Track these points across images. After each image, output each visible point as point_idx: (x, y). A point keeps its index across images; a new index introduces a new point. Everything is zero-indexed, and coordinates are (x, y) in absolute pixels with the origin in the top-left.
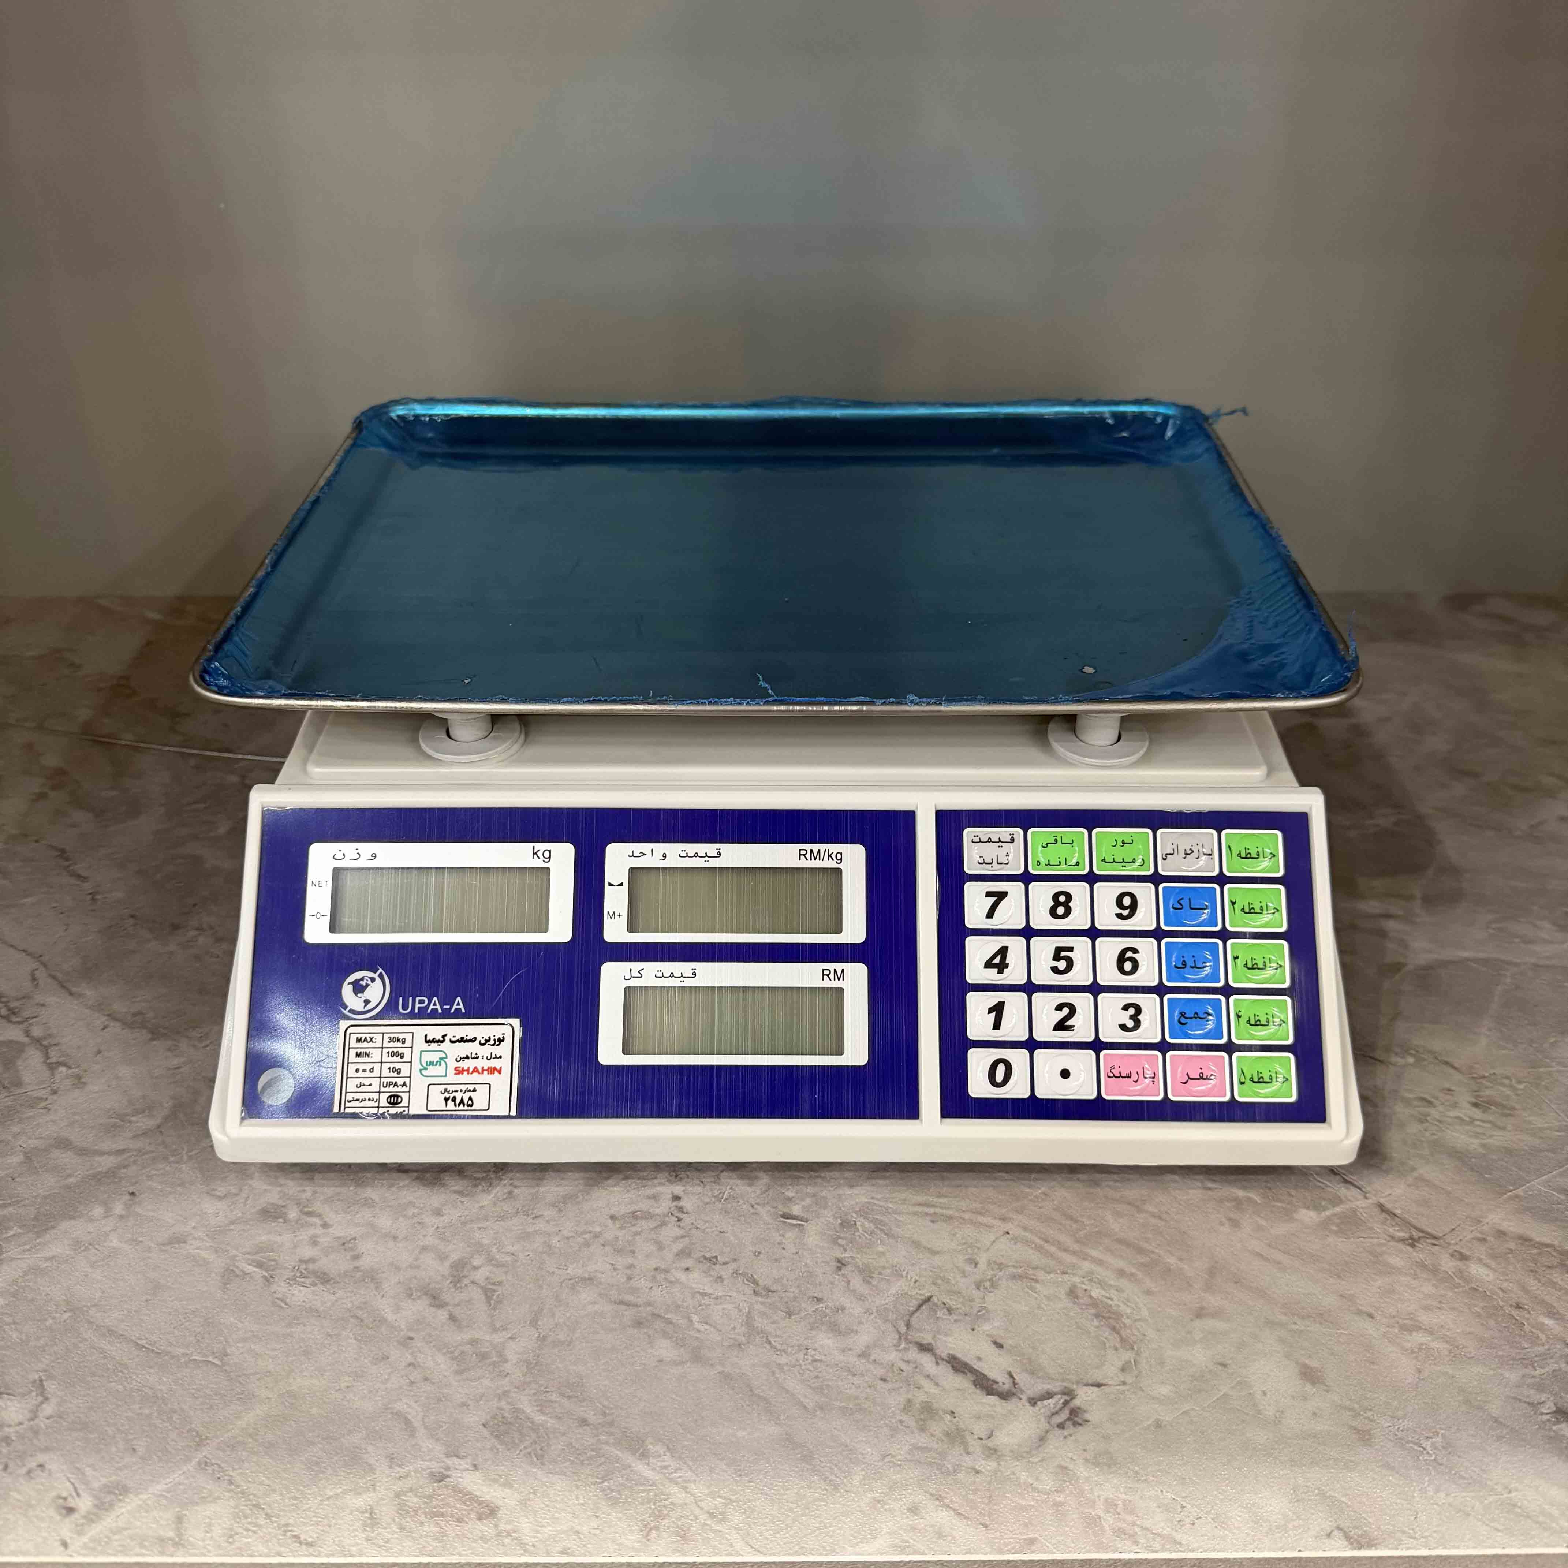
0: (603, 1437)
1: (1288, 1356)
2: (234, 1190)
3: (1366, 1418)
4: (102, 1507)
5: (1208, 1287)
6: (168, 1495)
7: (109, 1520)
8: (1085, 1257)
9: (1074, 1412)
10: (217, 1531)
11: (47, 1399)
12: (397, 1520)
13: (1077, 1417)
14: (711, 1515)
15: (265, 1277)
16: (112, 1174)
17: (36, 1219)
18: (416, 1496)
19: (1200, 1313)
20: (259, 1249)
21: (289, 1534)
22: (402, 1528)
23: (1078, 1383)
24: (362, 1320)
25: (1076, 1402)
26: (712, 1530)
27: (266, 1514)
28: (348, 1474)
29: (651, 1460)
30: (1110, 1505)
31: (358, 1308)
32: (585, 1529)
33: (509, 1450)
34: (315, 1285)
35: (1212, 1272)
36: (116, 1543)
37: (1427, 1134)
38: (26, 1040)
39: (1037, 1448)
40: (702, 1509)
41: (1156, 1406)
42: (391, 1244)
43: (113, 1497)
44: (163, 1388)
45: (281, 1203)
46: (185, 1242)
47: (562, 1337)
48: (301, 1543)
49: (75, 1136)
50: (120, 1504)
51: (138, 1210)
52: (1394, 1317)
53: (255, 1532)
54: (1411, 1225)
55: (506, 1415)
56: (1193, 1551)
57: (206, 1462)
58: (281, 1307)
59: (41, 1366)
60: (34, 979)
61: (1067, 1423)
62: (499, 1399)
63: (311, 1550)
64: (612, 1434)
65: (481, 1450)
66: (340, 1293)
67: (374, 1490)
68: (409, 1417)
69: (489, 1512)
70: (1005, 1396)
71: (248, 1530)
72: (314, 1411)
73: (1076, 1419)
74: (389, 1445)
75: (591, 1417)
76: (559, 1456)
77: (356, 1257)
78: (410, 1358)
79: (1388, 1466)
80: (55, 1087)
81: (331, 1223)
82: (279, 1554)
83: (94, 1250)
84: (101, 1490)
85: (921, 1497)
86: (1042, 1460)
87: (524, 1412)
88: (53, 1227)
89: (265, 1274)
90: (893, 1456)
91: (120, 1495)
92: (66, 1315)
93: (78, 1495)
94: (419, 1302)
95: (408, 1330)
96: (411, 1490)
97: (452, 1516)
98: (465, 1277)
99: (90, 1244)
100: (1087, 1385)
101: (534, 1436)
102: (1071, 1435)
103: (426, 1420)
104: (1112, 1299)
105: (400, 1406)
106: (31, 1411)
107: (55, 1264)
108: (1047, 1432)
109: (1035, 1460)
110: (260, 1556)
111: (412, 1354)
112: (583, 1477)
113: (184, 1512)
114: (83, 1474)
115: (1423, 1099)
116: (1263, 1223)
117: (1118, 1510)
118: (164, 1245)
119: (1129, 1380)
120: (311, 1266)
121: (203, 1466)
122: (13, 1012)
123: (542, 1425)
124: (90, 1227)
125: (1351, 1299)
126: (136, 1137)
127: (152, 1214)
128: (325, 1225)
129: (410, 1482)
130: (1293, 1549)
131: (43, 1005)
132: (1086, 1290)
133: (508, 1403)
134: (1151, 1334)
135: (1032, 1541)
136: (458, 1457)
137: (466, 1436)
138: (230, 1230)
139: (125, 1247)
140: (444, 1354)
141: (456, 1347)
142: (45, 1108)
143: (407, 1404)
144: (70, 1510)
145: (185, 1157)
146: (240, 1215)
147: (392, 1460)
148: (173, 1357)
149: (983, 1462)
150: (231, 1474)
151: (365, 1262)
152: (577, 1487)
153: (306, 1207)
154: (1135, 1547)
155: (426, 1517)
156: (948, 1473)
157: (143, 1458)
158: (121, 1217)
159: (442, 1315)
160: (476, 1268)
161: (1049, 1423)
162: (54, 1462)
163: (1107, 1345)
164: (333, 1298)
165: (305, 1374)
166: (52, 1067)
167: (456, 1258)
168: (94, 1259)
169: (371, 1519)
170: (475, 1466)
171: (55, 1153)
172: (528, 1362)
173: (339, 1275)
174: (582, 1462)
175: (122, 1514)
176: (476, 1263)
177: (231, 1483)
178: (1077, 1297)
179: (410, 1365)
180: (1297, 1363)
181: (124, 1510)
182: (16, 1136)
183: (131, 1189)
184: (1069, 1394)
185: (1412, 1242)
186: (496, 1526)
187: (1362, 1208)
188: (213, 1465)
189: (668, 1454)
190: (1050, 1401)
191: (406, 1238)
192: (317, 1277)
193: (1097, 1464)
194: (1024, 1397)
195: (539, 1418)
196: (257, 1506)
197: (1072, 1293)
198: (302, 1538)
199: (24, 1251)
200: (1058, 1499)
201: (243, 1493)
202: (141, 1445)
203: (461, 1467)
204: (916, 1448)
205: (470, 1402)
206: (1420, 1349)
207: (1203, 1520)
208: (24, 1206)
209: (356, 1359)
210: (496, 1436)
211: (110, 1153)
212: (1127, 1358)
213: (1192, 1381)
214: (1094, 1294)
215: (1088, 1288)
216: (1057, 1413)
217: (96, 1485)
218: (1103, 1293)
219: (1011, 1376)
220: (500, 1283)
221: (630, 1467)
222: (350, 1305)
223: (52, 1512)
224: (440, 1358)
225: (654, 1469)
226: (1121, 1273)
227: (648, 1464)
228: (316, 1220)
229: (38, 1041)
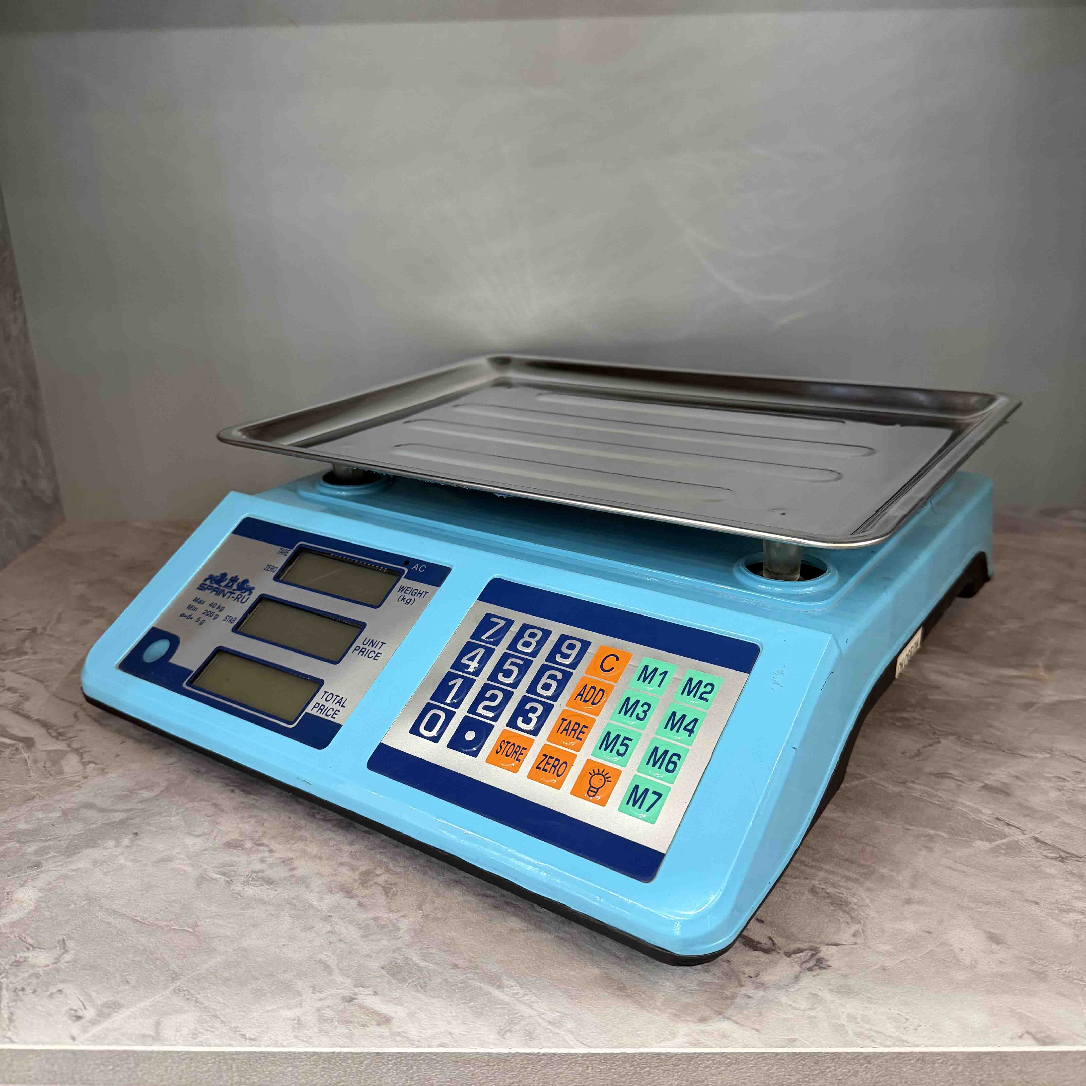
0: (470, 975)
1: (976, 927)
2: (206, 831)
3: (1040, 964)
4: (102, 1015)
5: (913, 886)
6: (150, 1009)
7: (106, 1024)
8: (821, 869)
9: (820, 961)
10: (185, 1031)
11: (67, 951)
12: (317, 1025)
13: (821, 963)
14: (550, 1023)
15: (227, 882)
16: (122, 823)
17: (67, 847)
18: (332, 1010)
19: (908, 902)
20: (224, 865)
21: (237, 1033)
22: (321, 1031)
23: (821, 943)
24: (295, 906)
25: (821, 955)
26: (551, 1032)
27: (222, 1021)
28: (283, 997)
29: (506, 989)
30: (852, 1018)
31: (294, 899)
32: (456, 1031)
33: (400, 983)
34: (262, 885)
35: (915, 877)
36: (111, 1038)
37: (1065, 797)
38: (69, 749)
39: (793, 983)
40: (544, 1019)
41: (881, 957)
42: (318, 861)
43: (111, 1010)
44: (151, 945)
45: (240, 839)
46: (171, 861)
47: (439, 915)
48: (246, 1039)
49: (98, 802)
50: (115, 1014)
51: (140, 843)
52: (1053, 904)
53: (213, 1032)
54: (1060, 850)
55: (399, 961)
56: (917, 1046)
57: (179, 990)
58: (237, 898)
59: (64, 932)
60: (76, 716)
61: (815, 967)
62: (394, 951)
63: (253, 1043)
64: (477, 973)
65: (379, 982)
66: (280, 890)
67: (301, 1007)
68: (328, 963)
69: (385, 1020)
70: (766, 951)
71: (207, 1030)
72: (259, 959)
73: (821, 965)
74: (312, 980)
75: (461, 963)
76: (437, 986)
77: (293, 869)
78: (329, 928)
79: (1060, 994)
80: (86, 775)
81: (274, 849)
82: (230, 1045)
83: (106, 866)
84: (102, 1006)
85: (708, 1012)
86: (797, 990)
87: (411, 959)
88: (79, 853)
89: (227, 879)
90: (686, 987)
91: (116, 1008)
92: (85, 902)
93: (85, 1008)
94: (338, 895)
95: (329, 911)
96: (328, 1007)
97: (358, 1023)
98: (370, 880)
99: (104, 862)
100: (828, 944)
101: (419, 974)
102: (818, 975)
103: (340, 965)
104: (842, 894)
105: (321, 956)
106: (56, 959)
107: (79, 873)
108: (800, 973)
109: (791, 990)
110: (216, 1046)
111: (331, 926)
112: (455, 999)
113: (162, 1019)
114: (90, 996)
115: (1059, 778)
116: (950, 849)
117: (858, 1021)
118: (155, 862)
119: (859, 941)
120: (260, 875)
121: (177, 991)
122: (60, 734)
123: (425, 968)
124: (105, 853)
125: (1020, 892)
126: (141, 802)
127: (149, 845)
128: (271, 851)
129: (327, 1003)
130: (995, 1045)
131: (81, 731)
132: (823, 889)
133: (400, 955)
134: (873, 914)
135: (794, 1040)
136: (363, 987)
137: (369, 974)
138: (205, 854)
139: (128, 864)
140: (354, 925)
141: (363, 921)
142: (78, 786)
143: (326, 955)
144: (79, 1018)
145: (174, 814)
146: (211, 845)
147: (314, 989)
148: (158, 927)
149: (753, 991)
150: (198, 996)
151: (299, 872)
152: (451, 1005)
153: (258, 841)
154: (873, 1044)
155: (339, 1023)
156: (727, 998)
157: (134, 987)
158: (127, 847)
159: (354, 903)
160: (378, 875)
161: (801, 967)
162: (69, 989)
163: (841, 920)
164: (276, 893)
165: (253, 937)
166: (85, 764)
167: (363, 870)
168: (106, 870)
169: (299, 1024)
170: (376, 992)
171: (83, 811)
172: (415, 930)
173: (280, 880)
174: (455, 991)
175: (116, 1020)
176: (378, 872)
177: (196, 1001)
178: (816, 892)
179: (329, 932)
180: (985, 932)
181: (117, 1018)
182: (58, 801)
183: (135, 832)
184: (815, 951)
185: (1062, 860)
186: (390, 1029)
187: (1022, 840)
188: (184, 991)
189: (518, 985)
190: (801, 954)
191: (328, 859)
192: (264, 880)
193: (838, 992)
194: (781, 952)
195: (423, 964)
196: (216, 1016)
197: (813, 890)
198: (247, 1036)
199: (58, 866)
200: (811, 1014)
201: (205, 1008)
202: (133, 979)
203: (365, 993)
204: (701, 983)
205: (372, 954)
206: (1076, 923)
207: (923, 1027)
208: (59, 840)
209: (290, 928)
210: (392, 975)
211: (121, 811)
212: (856, 928)
213: (907, 942)
214: (828, 891)
215: (824, 887)
216: (806, 961)
217: (99, 1003)
218: (836, 890)
219: (770, 939)
220: (395, 884)
221: (490, 993)
222: (287, 897)
223: (66, 1019)
224: (351, 928)
225: (507, 995)
226: (848, 879)
227: (503, 992)
228: (265, 848)
229: (76, 751)
